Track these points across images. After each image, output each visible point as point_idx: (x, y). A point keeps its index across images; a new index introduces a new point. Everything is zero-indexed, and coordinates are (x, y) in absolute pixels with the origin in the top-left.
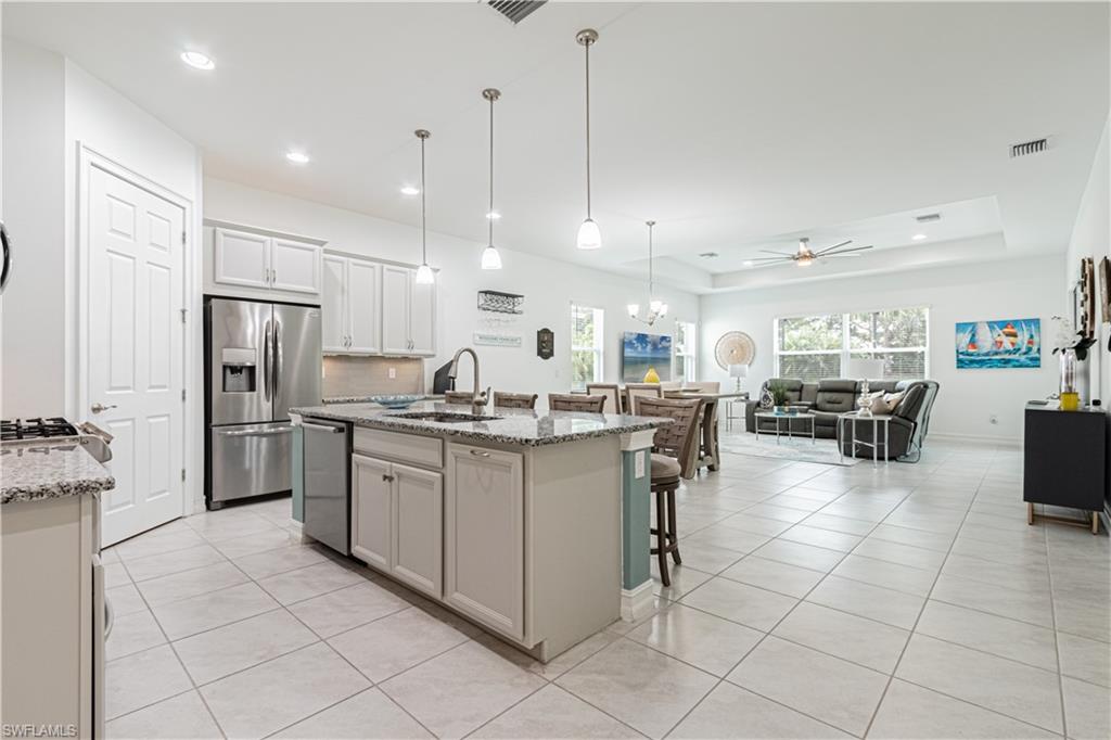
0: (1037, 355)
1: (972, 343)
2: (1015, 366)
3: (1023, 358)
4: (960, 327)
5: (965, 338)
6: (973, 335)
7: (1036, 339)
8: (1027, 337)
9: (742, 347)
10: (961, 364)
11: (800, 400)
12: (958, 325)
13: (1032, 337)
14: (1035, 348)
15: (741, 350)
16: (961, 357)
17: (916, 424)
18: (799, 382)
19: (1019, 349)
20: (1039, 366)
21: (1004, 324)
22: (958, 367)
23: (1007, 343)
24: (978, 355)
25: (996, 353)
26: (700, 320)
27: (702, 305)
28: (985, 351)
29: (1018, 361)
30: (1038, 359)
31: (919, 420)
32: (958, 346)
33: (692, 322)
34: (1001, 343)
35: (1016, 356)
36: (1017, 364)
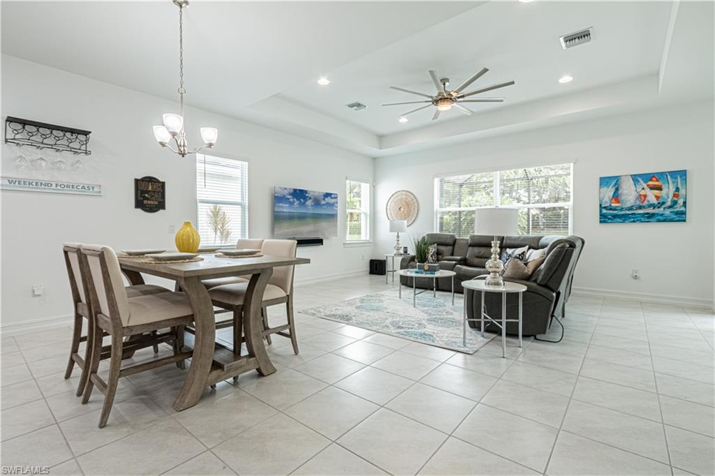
0: (683, 209)
1: (616, 197)
2: (659, 221)
3: (667, 212)
4: (604, 181)
5: (609, 192)
6: (617, 190)
7: (682, 192)
8: (672, 189)
9: (408, 204)
10: (604, 219)
11: (452, 255)
12: (602, 179)
13: (677, 189)
14: (681, 202)
15: (408, 207)
16: (604, 211)
17: (558, 294)
18: (453, 236)
19: (664, 203)
20: (685, 221)
21: (650, 177)
22: (601, 222)
23: (651, 196)
24: (622, 209)
25: (640, 208)
26: (374, 181)
27: (375, 167)
28: (629, 205)
29: (662, 215)
30: (684, 213)
31: (562, 289)
32: (601, 201)
33: (366, 182)
34: (645, 196)
35: (661, 210)
36: (661, 218)
